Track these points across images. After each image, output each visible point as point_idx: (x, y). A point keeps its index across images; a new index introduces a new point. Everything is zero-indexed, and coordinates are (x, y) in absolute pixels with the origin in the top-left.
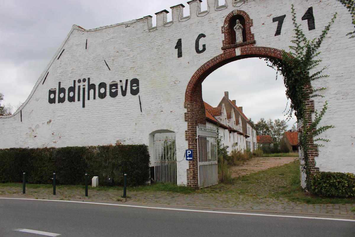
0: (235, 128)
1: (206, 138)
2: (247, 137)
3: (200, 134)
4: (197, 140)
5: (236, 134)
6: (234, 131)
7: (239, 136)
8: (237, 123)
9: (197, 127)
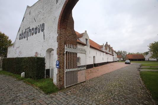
0: (108, 52)
1: (77, 54)
2: (113, 56)
3: (67, 51)
4: (65, 54)
5: (109, 55)
6: (108, 54)
7: (110, 55)
8: (110, 51)
9: (65, 45)
